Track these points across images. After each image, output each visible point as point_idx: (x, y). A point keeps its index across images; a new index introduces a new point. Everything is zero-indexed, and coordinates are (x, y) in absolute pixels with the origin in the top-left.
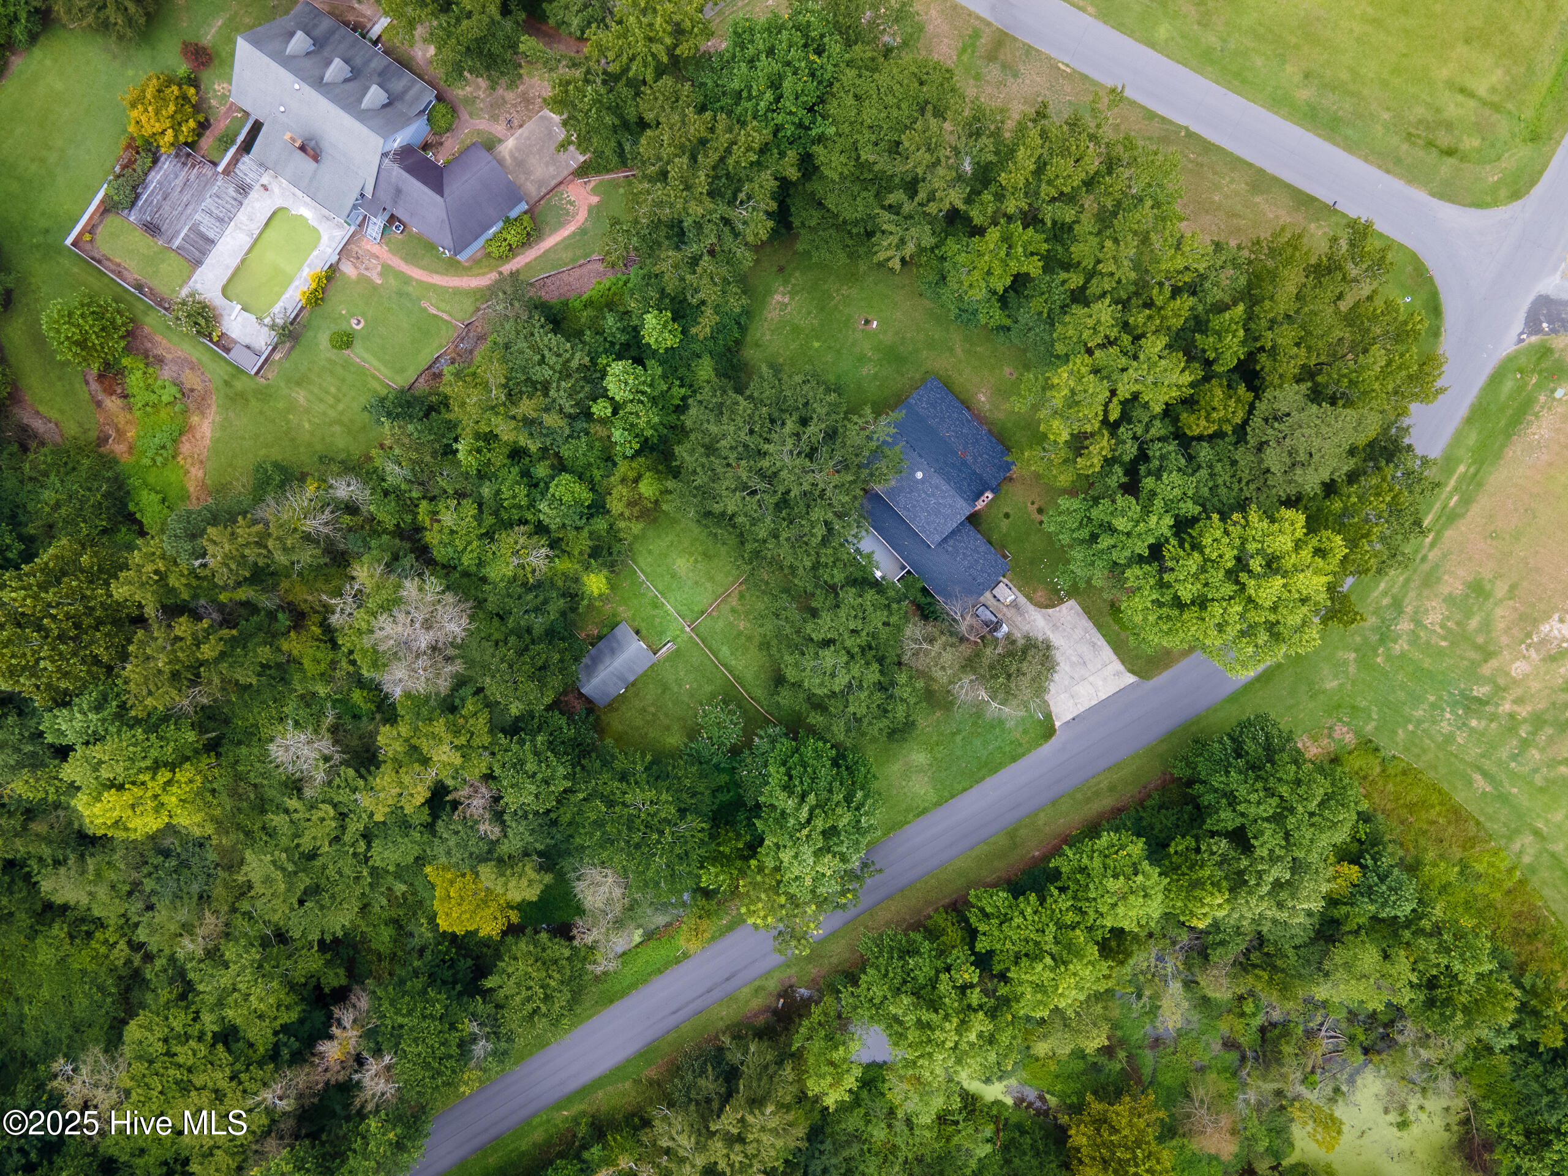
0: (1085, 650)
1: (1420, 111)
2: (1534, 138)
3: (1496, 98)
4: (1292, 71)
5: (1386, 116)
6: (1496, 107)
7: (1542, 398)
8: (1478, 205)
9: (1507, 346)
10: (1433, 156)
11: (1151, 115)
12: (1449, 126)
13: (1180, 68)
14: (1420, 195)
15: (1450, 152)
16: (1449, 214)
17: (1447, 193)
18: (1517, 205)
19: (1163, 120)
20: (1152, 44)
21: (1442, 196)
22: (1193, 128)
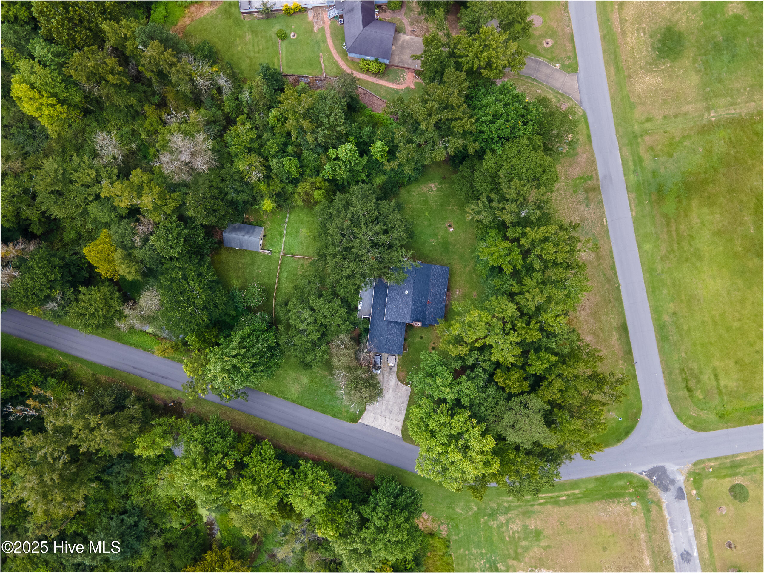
0: (396, 408)
1: (695, 366)
2: (721, 417)
3: (724, 390)
4: (671, 307)
5: (683, 355)
6: (720, 393)
7: (627, 499)
8: (679, 416)
9: (635, 470)
10: (682, 385)
11: (613, 268)
12: (698, 381)
13: (640, 264)
14: (664, 392)
15: (689, 390)
16: (666, 408)
17: (673, 401)
18: (691, 431)
19: (616, 274)
20: (639, 246)
21: (671, 400)
22: (622, 288)
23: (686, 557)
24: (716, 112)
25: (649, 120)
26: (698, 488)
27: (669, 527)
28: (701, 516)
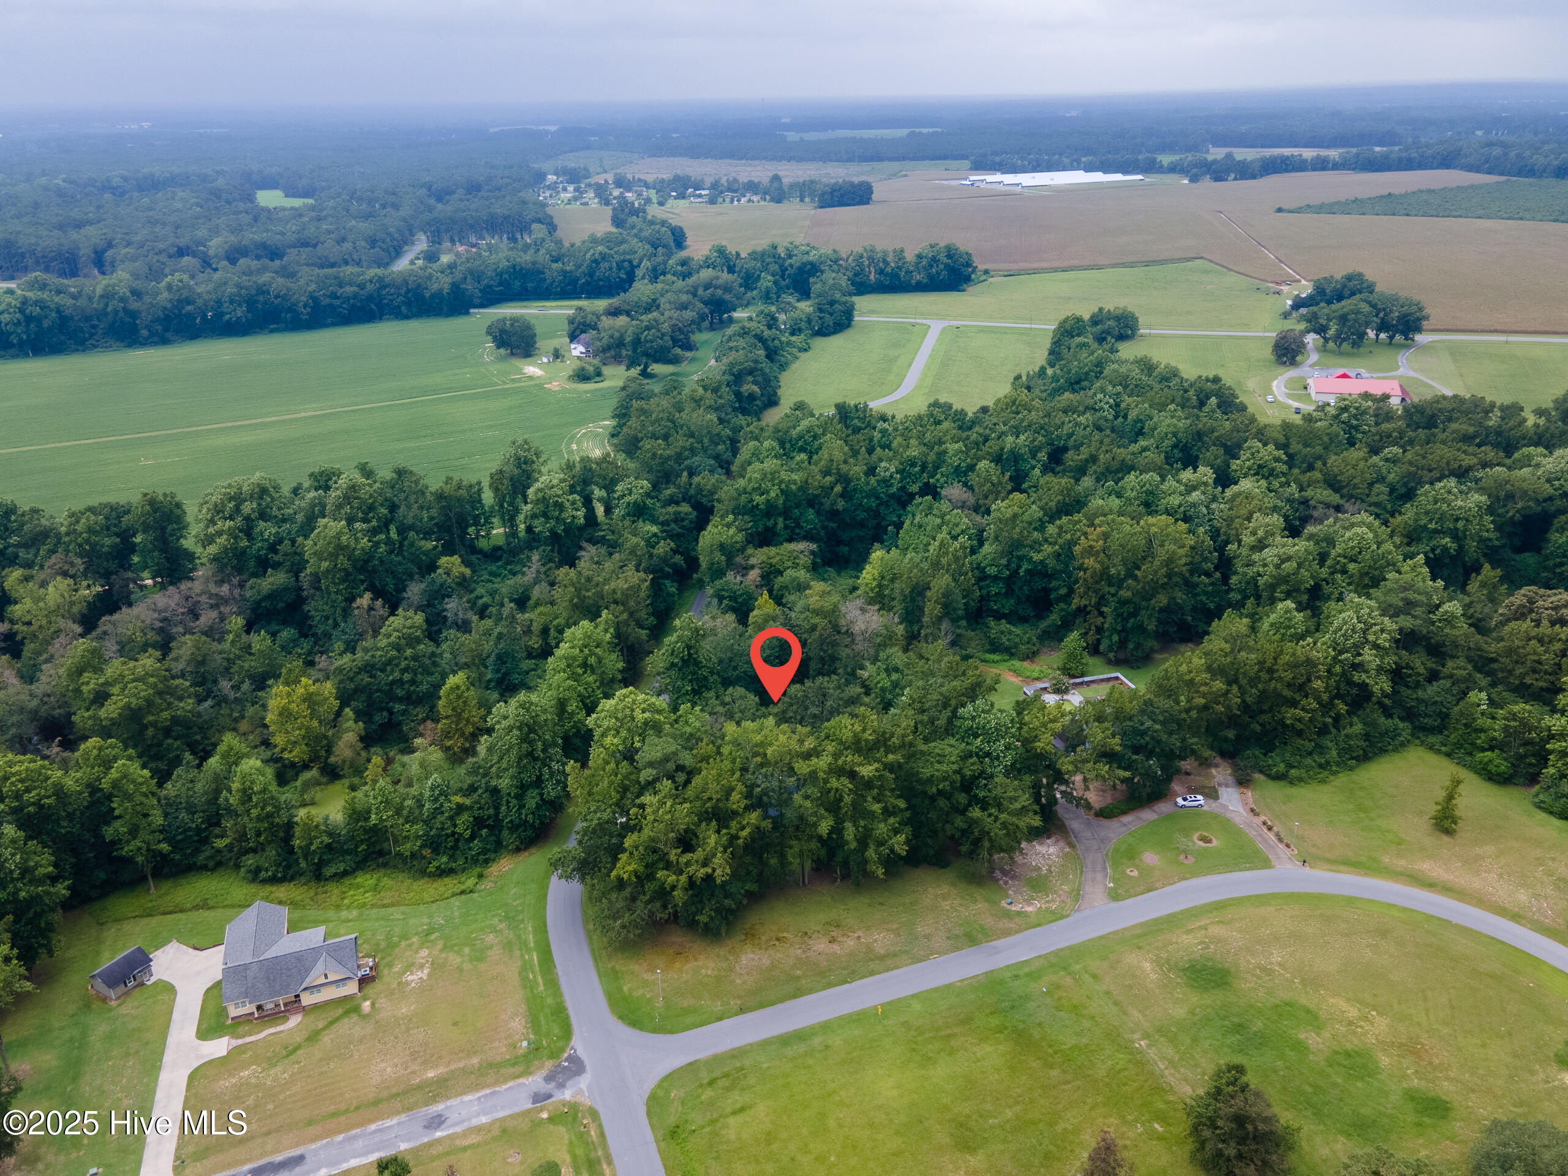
2: (674, 1133)
3: (719, 1125)
4: (837, 1041)
6: (713, 1122)
7: (532, 1036)
8: (666, 1078)
9: (576, 1043)
10: (717, 1073)
11: (872, 973)
12: (728, 1089)
14: (702, 1055)
15: (711, 1083)
16: (679, 1061)
18: (646, 1095)
19: (865, 977)
20: (913, 996)
21: (690, 1064)
22: (847, 986)
23: (438, 1121)
24: (1148, 1046)
25: (1095, 977)
26: (551, 1120)
27: (488, 1091)
28: (504, 1131)
